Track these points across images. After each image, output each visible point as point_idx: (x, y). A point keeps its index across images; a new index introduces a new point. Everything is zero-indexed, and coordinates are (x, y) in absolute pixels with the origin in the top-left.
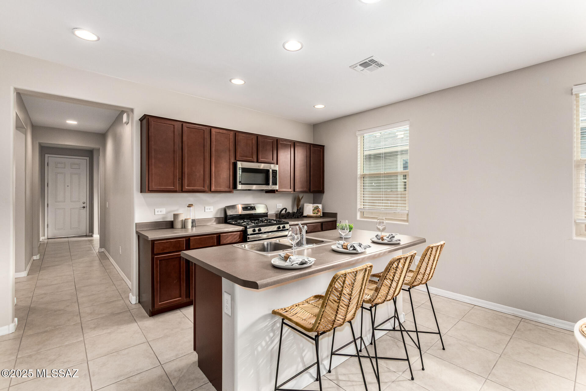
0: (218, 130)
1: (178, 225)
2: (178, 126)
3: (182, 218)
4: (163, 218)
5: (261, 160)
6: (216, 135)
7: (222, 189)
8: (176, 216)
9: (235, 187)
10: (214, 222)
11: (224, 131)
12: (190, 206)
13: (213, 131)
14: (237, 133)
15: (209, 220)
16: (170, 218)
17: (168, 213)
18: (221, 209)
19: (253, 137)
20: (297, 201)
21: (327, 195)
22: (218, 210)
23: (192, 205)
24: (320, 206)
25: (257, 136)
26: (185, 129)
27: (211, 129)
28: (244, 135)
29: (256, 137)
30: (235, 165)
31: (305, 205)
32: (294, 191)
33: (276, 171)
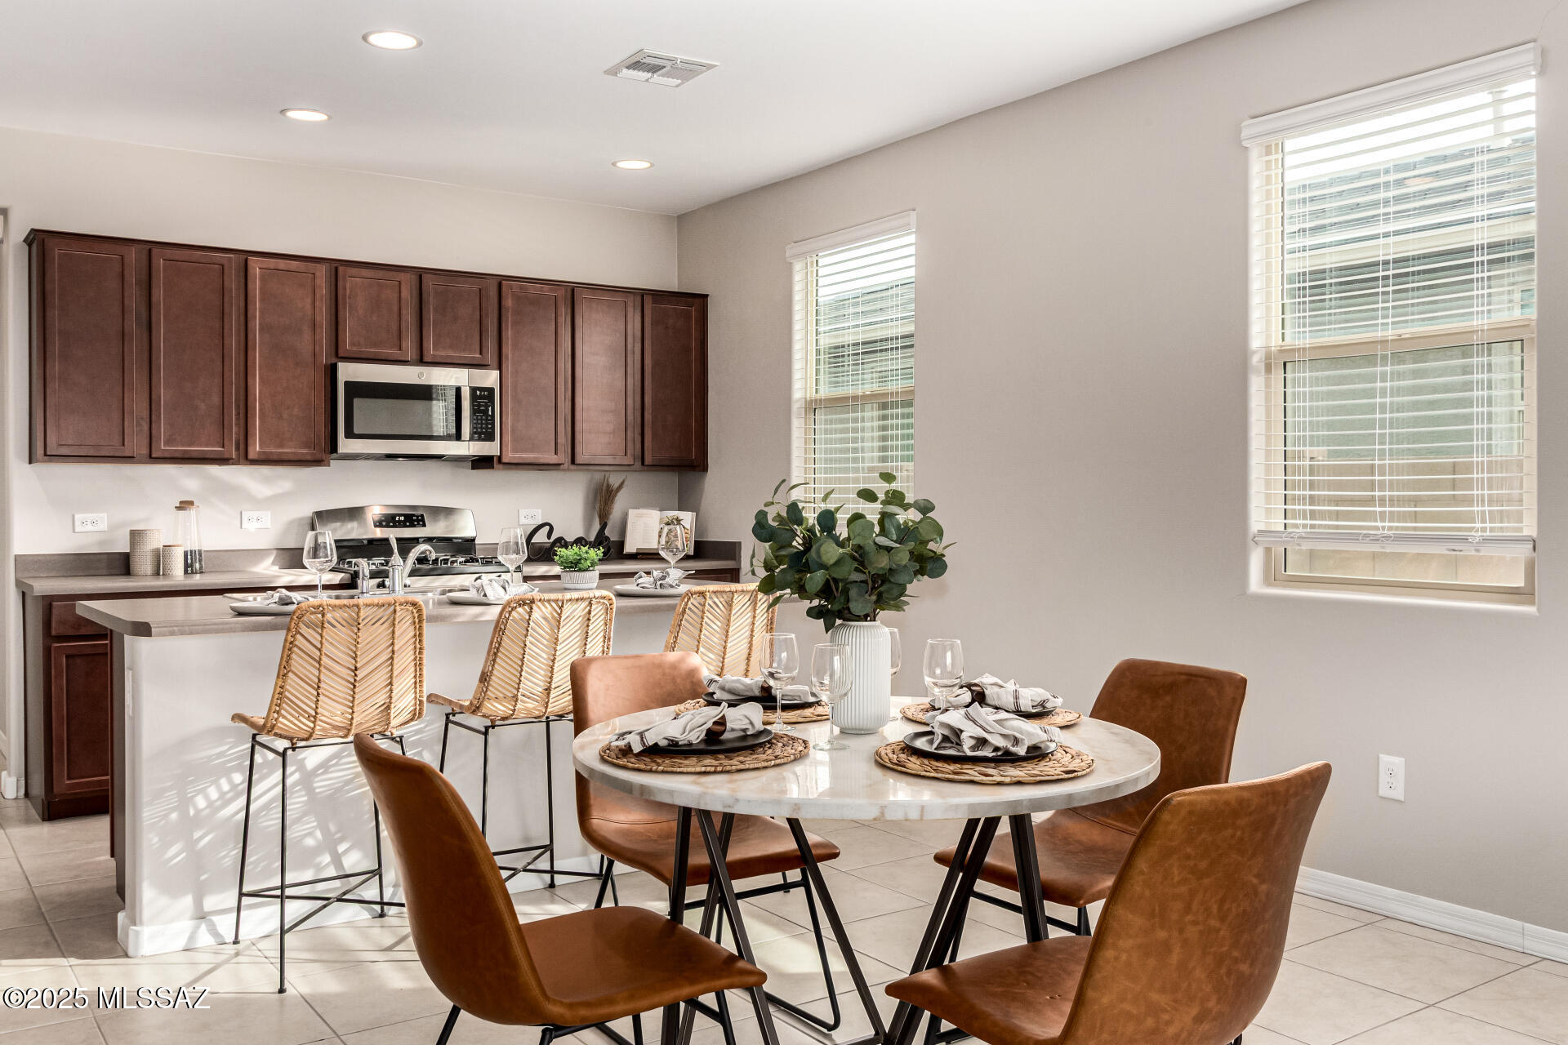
0: (272, 263)
1: (143, 564)
2: (132, 255)
3: (155, 542)
4: (101, 543)
5: (431, 351)
6: (263, 278)
7: (288, 450)
8: (136, 536)
9: (333, 448)
10: (273, 563)
11: (294, 264)
12: (184, 505)
13: (256, 267)
14: (341, 269)
15: (257, 554)
16: (123, 547)
17: (113, 528)
18: (301, 519)
19: (402, 276)
20: (602, 500)
21: (714, 483)
22: (291, 523)
23: (191, 503)
24: (687, 518)
25: (420, 274)
26: (160, 263)
27: (246, 260)
28: (365, 272)
29: (414, 278)
30: (332, 371)
31: (632, 513)
32: (573, 462)
33: (491, 391)
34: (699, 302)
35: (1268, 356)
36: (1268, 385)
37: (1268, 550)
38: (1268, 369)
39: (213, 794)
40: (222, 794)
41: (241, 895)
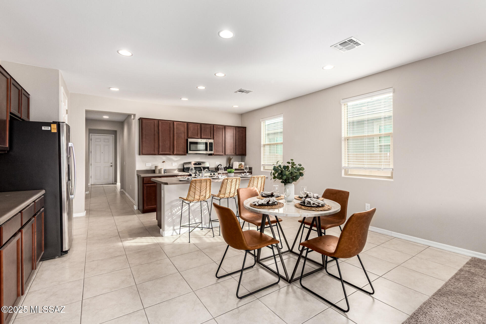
0: (178, 123)
1: (157, 172)
2: (156, 122)
3: (159, 168)
4: (150, 168)
5: (203, 137)
6: (176, 125)
7: (180, 153)
8: (156, 167)
9: (187, 152)
10: (177, 171)
11: (181, 123)
12: (163, 162)
13: (175, 123)
14: (188, 124)
15: (175, 170)
16: (154, 169)
17: (152, 165)
18: (182, 164)
19: (198, 125)
20: (229, 160)
21: (247, 157)
22: (180, 165)
23: (165, 162)
24: (243, 163)
25: (201, 124)
26: (160, 123)
27: (174, 122)
28: (192, 124)
29: (200, 125)
30: (187, 140)
31: (234, 163)
32: (225, 154)
33: (212, 143)
34: (245, 128)
35: (345, 138)
36: (345, 142)
37: (345, 170)
38: (345, 140)
39: (176, 210)
40: (177, 210)
41: (181, 226)
